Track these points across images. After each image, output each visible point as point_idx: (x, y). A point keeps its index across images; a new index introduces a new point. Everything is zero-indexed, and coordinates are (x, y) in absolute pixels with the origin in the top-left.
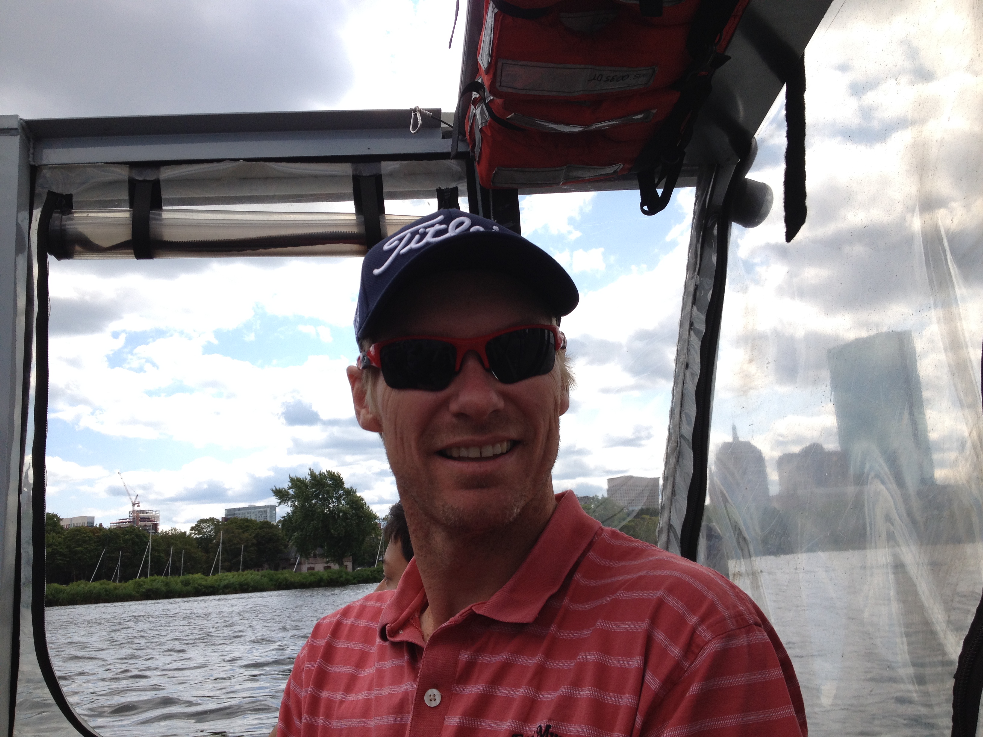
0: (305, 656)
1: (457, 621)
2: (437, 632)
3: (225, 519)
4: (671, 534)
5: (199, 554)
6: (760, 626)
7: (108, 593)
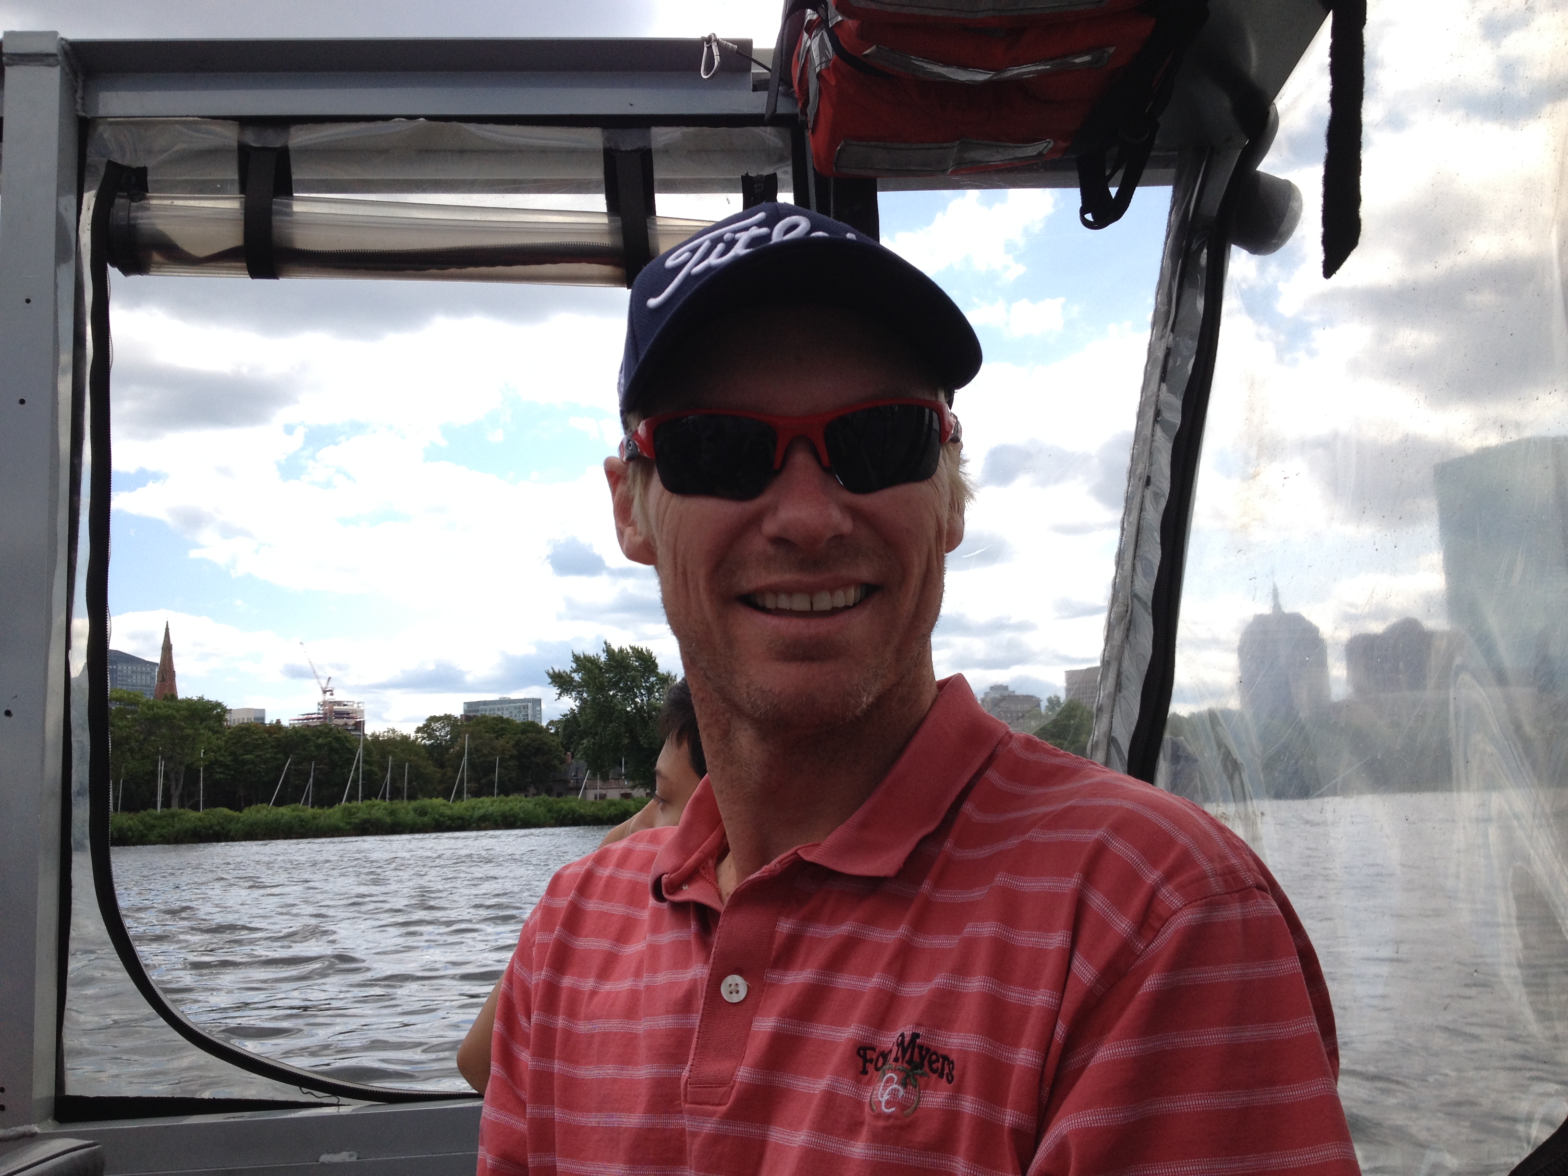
0: (536, 923)
1: (774, 871)
2: (742, 888)
3: (467, 717)
4: (1113, 750)
5: (430, 769)
6: (1266, 891)
7: (303, 823)
